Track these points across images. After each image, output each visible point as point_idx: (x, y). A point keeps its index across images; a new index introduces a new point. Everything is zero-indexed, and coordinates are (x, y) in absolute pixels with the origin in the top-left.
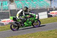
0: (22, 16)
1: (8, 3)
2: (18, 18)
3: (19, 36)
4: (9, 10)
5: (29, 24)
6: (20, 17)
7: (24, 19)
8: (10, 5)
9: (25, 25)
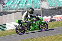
0: (27, 19)
1: (40, 1)
2: (24, 21)
3: (51, 36)
4: (41, 8)
5: (35, 27)
6: (25, 20)
7: (29, 22)
8: (42, 3)
9: (31, 28)
